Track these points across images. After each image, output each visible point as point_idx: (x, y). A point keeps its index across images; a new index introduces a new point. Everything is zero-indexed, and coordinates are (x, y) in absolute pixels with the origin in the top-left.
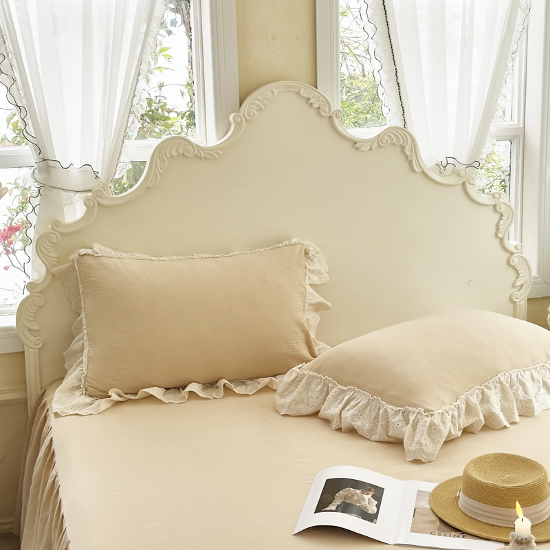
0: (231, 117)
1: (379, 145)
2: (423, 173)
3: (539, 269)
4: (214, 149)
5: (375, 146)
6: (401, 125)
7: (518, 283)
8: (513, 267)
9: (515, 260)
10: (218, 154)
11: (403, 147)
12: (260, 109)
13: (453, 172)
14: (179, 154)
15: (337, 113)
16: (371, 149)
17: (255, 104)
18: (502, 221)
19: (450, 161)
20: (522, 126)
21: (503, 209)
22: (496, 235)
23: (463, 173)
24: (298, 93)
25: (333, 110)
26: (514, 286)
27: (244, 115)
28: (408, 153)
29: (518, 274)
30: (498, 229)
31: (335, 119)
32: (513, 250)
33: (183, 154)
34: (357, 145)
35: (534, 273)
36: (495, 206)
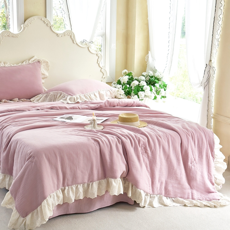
0: (22, 26)
1: (64, 35)
2: (77, 44)
3: (110, 74)
4: (17, 34)
5: (63, 35)
6: (71, 30)
7: (103, 77)
8: (102, 72)
9: (103, 70)
10: (19, 36)
11: (71, 36)
12: (30, 23)
13: (85, 44)
14: (7, 35)
15: (52, 26)
16: (62, 36)
17: (29, 22)
18: (99, 59)
19: (84, 41)
20: (105, 32)
21: (99, 55)
22: (97, 63)
23: (88, 44)
24: (41, 19)
25: (51, 25)
26: (102, 78)
27: (26, 25)
28: (72, 38)
29: (103, 74)
30: (98, 61)
31: (52, 27)
32: (102, 67)
33: (8, 36)
34: (58, 35)
35: (108, 75)
36: (97, 54)
